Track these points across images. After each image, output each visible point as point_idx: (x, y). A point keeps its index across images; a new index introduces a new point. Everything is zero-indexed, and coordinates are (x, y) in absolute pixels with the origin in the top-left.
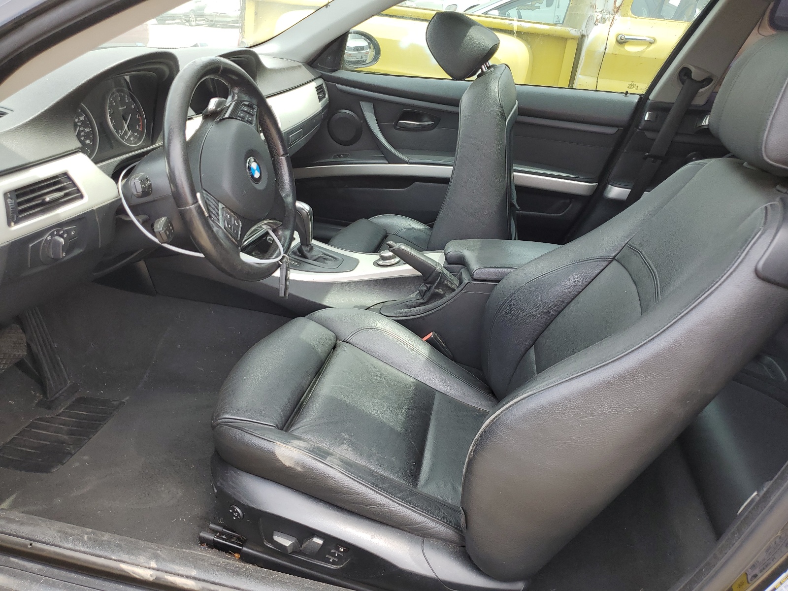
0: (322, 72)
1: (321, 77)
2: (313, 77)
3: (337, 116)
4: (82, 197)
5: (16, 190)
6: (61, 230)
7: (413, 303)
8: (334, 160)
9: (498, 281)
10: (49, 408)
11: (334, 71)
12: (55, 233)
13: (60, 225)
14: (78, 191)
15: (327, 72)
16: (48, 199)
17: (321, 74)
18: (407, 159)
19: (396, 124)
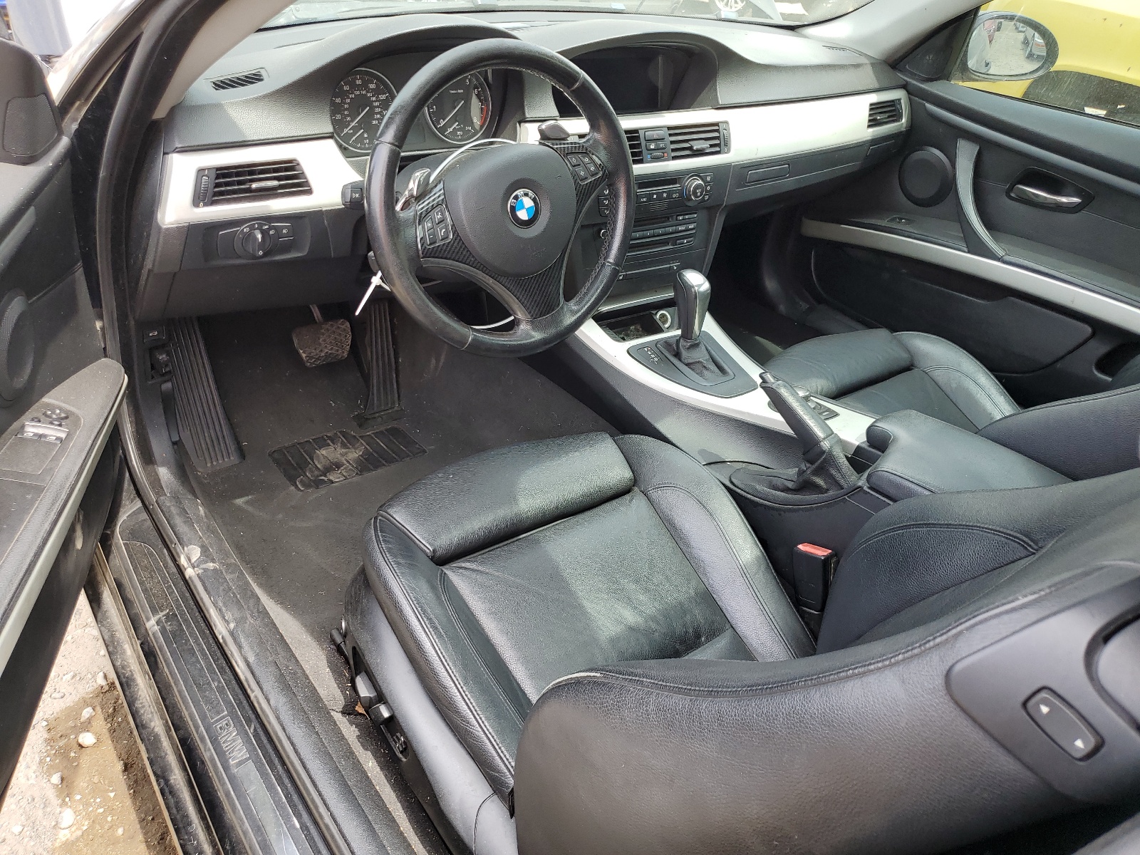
0: (906, 78)
1: (905, 86)
2: (876, 86)
3: (918, 155)
4: (309, 192)
5: (218, 169)
6: (265, 225)
7: (779, 482)
8: (889, 225)
9: (895, 501)
10: (360, 426)
11: (931, 80)
12: (256, 226)
13: (269, 219)
14: (306, 183)
15: (917, 80)
16: (254, 186)
17: (905, 83)
18: (1000, 253)
19: (1011, 188)
